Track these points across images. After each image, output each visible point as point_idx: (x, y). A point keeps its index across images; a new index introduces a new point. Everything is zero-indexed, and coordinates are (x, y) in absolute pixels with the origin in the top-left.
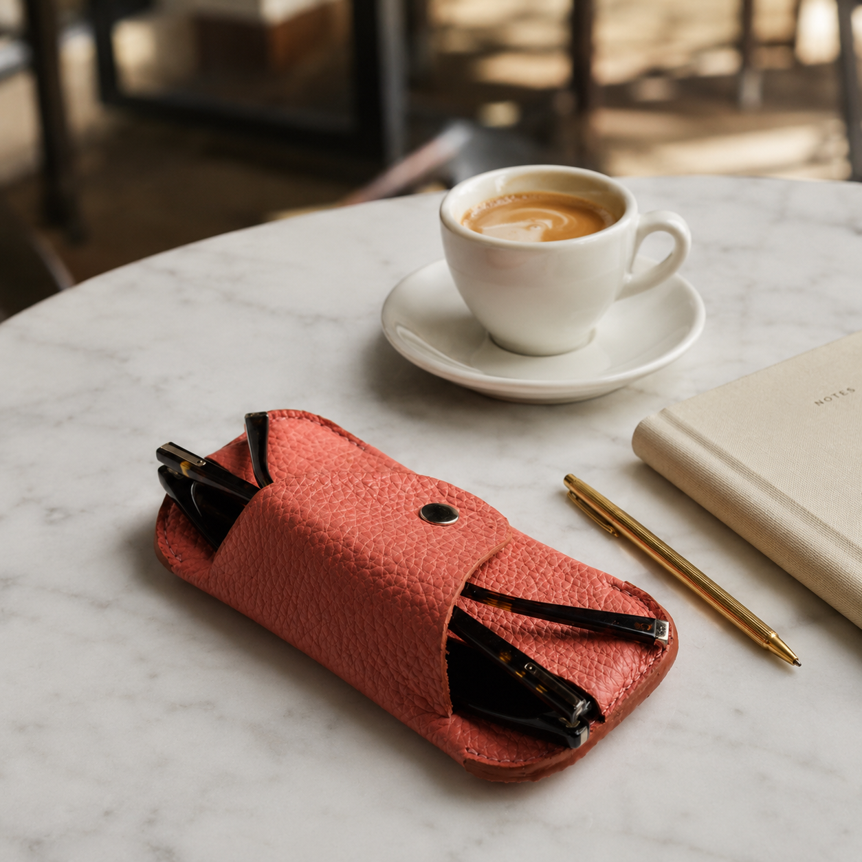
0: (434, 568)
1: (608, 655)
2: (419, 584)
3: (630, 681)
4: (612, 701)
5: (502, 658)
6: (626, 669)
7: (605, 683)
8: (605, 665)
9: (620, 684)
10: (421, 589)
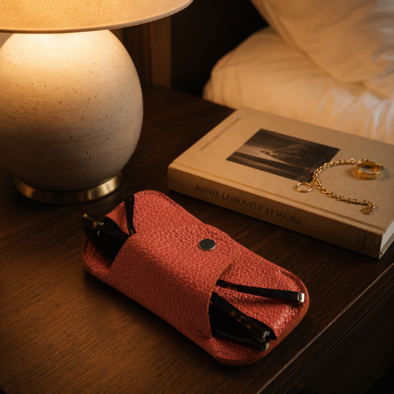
0: (203, 275)
1: (278, 309)
2: (197, 283)
3: (287, 321)
4: (280, 330)
5: (232, 314)
6: (286, 315)
7: (277, 323)
8: (277, 314)
9: (284, 322)
10: (198, 285)
